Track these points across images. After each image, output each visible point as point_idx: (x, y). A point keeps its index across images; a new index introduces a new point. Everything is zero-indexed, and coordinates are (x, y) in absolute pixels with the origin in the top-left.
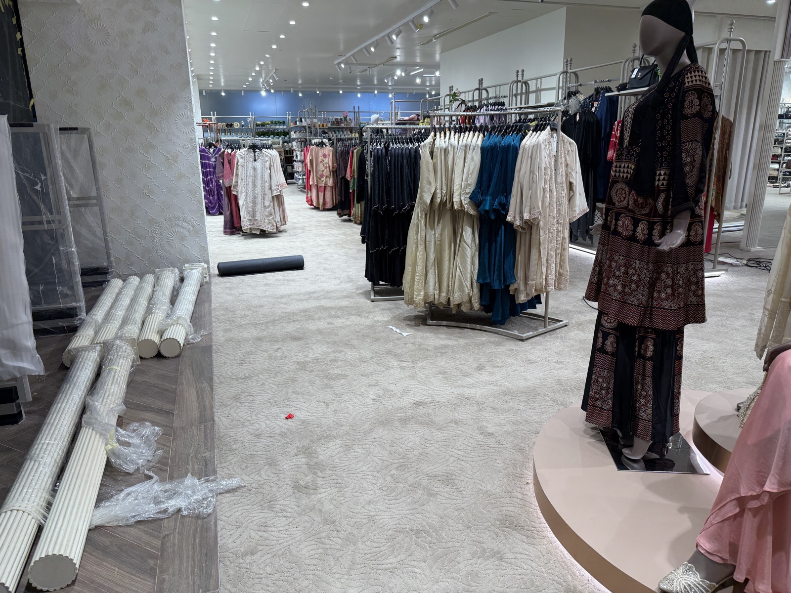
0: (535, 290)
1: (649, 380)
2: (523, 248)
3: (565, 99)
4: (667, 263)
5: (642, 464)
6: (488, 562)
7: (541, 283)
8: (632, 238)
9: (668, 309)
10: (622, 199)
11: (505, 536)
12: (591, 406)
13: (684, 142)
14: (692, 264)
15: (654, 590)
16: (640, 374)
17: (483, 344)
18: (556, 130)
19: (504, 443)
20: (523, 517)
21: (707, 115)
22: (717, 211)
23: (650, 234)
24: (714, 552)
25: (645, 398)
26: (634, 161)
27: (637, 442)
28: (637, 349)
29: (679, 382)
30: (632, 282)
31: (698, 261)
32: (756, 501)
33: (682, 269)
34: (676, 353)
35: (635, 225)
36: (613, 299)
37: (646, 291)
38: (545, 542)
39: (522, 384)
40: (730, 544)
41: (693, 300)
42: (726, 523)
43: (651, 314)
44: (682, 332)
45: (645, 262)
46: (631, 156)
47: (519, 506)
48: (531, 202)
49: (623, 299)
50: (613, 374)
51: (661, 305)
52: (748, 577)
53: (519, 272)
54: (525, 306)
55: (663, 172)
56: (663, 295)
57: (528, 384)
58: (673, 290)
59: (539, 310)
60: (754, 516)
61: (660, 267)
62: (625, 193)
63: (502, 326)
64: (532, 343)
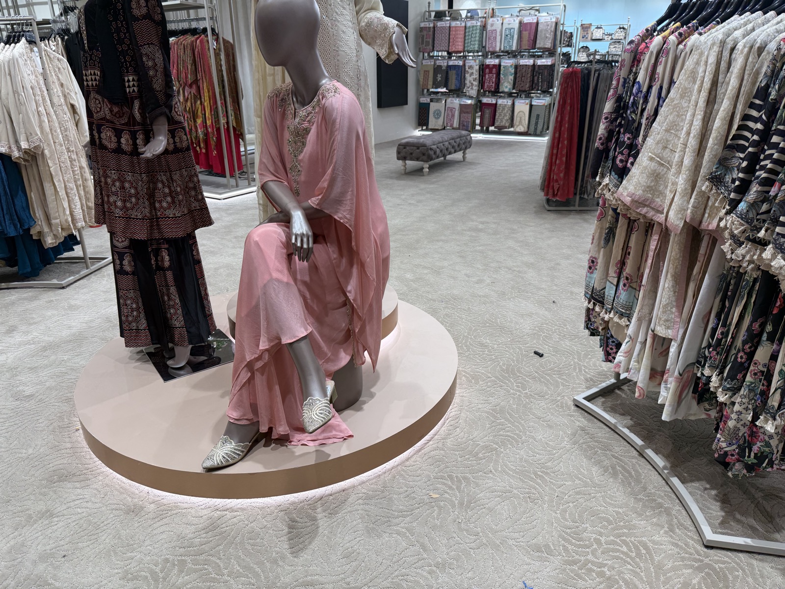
0: (62, 229)
1: (173, 290)
2: (33, 184)
3: (61, 14)
4: (160, 172)
5: (189, 368)
6: (35, 526)
7: (66, 221)
8: (119, 150)
9: (172, 218)
10: (99, 110)
11: (55, 492)
12: (126, 330)
13: (141, 46)
14: (186, 171)
15: (199, 471)
16: (163, 286)
17: (13, 303)
18: (35, 43)
19: (47, 400)
20: (75, 465)
21: (158, 17)
22: (240, 131)
23: (135, 145)
24: (241, 417)
25: (173, 307)
26: (98, 67)
27: (178, 350)
28: (153, 262)
29: (204, 284)
30: (131, 196)
31: (190, 167)
32: (260, 361)
33: (176, 177)
34: (193, 259)
35: (119, 137)
36: (116, 217)
37: (147, 203)
38: (101, 478)
39: (65, 333)
40: (251, 405)
41: (195, 205)
42: (243, 390)
43: (158, 225)
44: (194, 237)
45: (137, 173)
46: (94, 61)
47: (69, 455)
48: (25, 127)
49: (127, 215)
50: (139, 293)
51: (165, 214)
52: (271, 426)
53: (36, 212)
54: (58, 250)
55: (131, 78)
56: (165, 204)
57: (73, 331)
58: (173, 198)
59: (77, 251)
60: (262, 375)
61: (154, 177)
62: (100, 103)
63: (36, 279)
64: (75, 288)
